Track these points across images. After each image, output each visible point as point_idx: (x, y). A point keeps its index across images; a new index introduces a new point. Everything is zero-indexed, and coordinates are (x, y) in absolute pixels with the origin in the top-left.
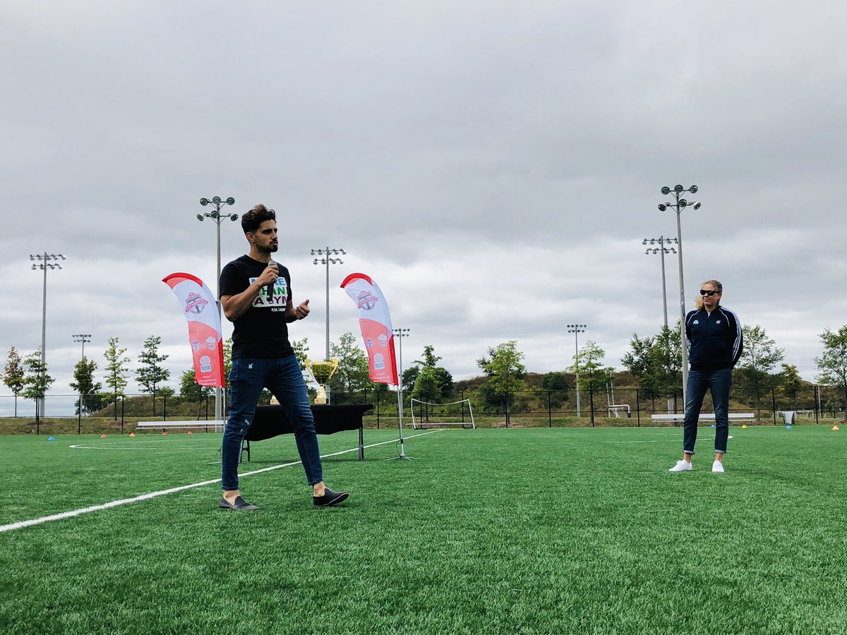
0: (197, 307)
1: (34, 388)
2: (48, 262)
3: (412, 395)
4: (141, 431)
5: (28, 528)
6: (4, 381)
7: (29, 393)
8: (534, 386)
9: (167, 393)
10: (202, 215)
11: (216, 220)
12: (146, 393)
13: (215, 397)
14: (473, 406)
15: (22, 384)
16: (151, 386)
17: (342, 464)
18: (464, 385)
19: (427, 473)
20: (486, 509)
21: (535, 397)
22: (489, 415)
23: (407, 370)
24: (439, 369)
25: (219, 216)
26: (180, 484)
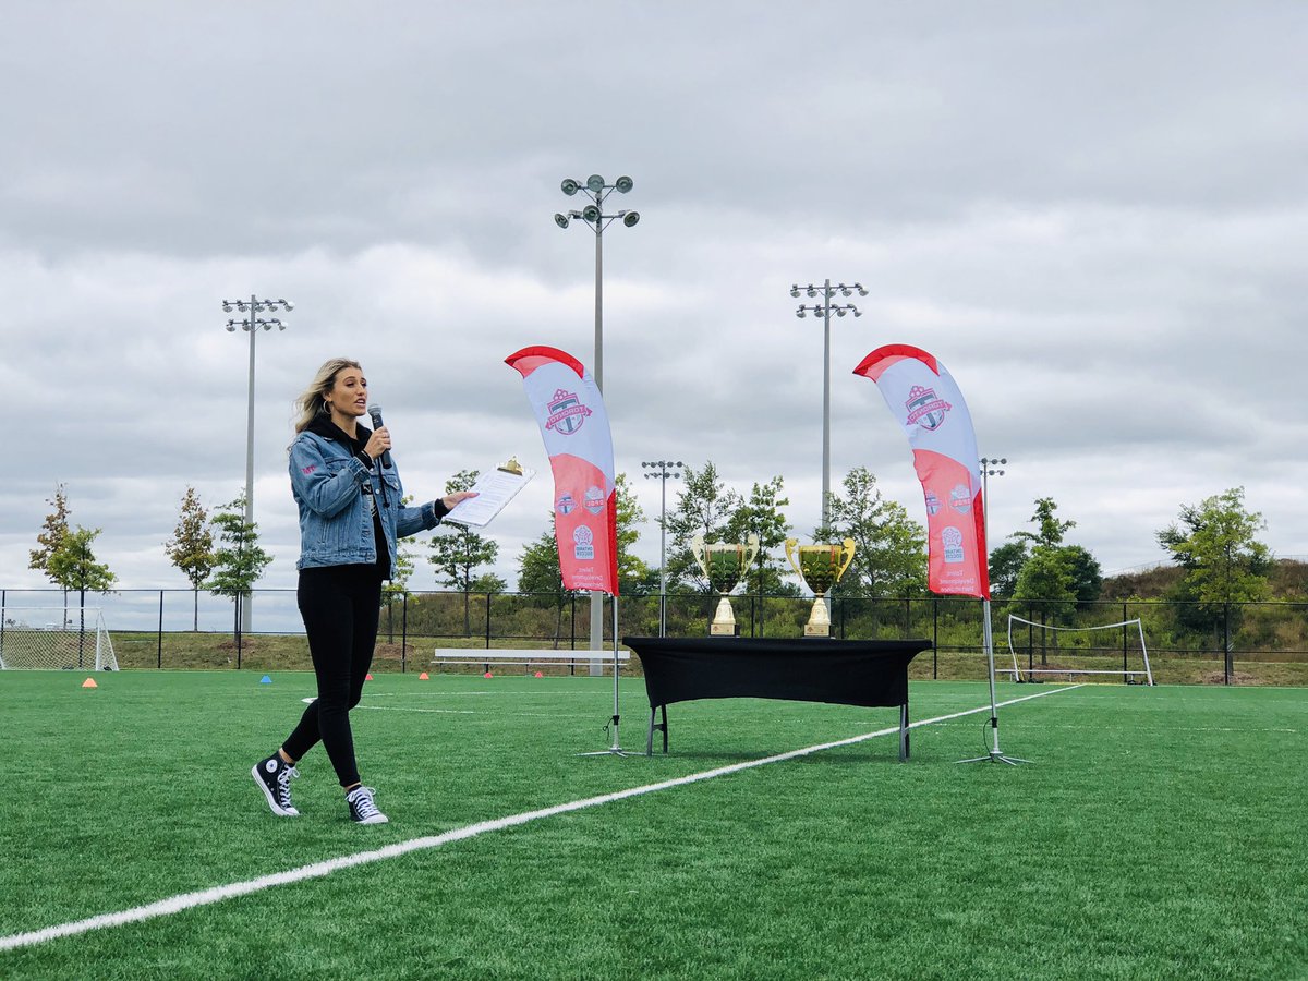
0: (568, 421)
1: (230, 574)
2: (258, 315)
3: (1010, 607)
4: (442, 668)
5: (235, 903)
6: (173, 558)
7: (222, 583)
8: (1289, 591)
9: (490, 587)
10: (565, 214)
11: (594, 224)
12: (450, 588)
13: (589, 600)
14: (1148, 631)
15: (208, 566)
16: (461, 573)
17: (863, 769)
18: (1126, 585)
19: (1053, 800)
20: (1194, 904)
21: (1293, 614)
22: (1183, 653)
23: (998, 551)
24: (1071, 549)
25: (601, 217)
26: (529, 804)
